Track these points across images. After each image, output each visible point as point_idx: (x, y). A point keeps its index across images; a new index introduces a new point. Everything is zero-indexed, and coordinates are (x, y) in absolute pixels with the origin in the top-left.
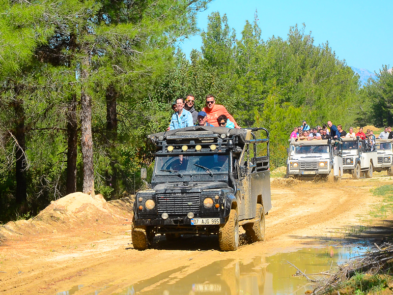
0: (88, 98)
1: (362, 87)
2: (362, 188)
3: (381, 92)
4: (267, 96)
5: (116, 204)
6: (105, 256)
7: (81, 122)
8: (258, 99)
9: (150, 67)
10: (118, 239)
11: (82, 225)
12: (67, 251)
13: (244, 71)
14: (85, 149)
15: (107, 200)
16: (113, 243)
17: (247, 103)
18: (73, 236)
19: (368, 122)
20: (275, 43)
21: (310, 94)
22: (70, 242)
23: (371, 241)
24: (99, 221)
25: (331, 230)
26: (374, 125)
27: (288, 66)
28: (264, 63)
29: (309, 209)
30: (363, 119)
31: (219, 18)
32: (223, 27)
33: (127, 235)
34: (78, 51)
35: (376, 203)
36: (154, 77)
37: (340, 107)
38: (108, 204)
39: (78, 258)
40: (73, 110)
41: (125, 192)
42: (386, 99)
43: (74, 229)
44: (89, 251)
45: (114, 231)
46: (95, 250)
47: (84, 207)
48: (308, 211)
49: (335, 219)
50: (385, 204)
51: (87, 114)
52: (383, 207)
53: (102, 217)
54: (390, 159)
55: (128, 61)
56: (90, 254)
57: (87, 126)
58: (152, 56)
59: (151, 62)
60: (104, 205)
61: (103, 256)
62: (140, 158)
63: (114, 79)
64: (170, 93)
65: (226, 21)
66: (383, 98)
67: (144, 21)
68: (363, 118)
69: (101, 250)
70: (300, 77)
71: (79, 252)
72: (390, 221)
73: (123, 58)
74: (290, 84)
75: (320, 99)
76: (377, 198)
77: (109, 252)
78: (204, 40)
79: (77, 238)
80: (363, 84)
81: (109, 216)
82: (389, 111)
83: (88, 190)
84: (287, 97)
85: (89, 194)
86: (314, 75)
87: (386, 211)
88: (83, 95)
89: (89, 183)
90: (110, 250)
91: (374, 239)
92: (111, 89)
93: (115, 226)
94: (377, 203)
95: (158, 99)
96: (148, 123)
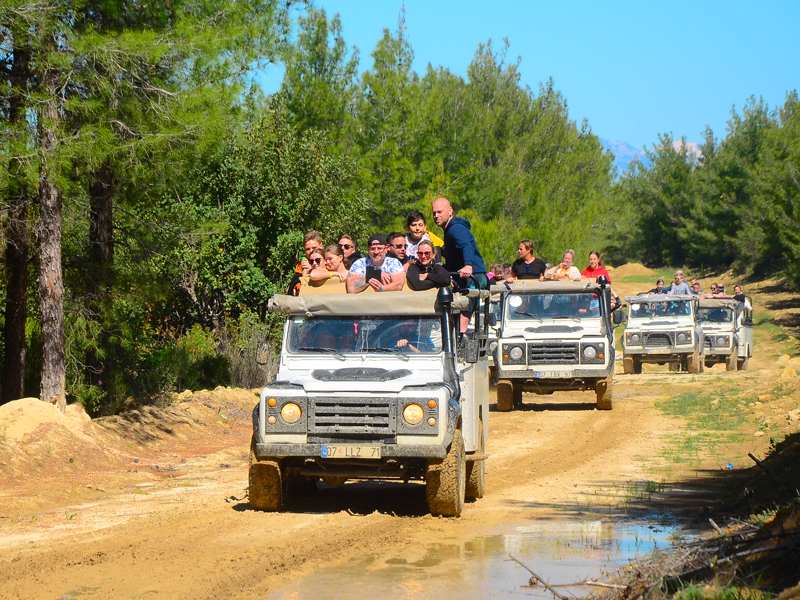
0: (54, 193)
1: (617, 180)
2: (637, 398)
3: (657, 191)
4: (423, 196)
5: (112, 426)
6: (101, 538)
7: (38, 245)
8: (402, 201)
9: (192, 126)
10: (122, 503)
11: (39, 470)
12: (15, 527)
13: (373, 139)
14: (46, 305)
15: (93, 415)
16: (114, 512)
17: (379, 209)
18: (23, 495)
19: (629, 256)
20: (440, 81)
21: (514, 193)
22: (16, 508)
23: (676, 515)
24: (75, 462)
25: (585, 489)
26: (643, 262)
27: (466, 129)
28: (418, 124)
29: (531, 441)
30: (620, 250)
31: (325, 24)
32: (331, 44)
33: (141, 493)
34: (34, 87)
35: (672, 432)
36: (200, 148)
37: (577, 223)
38: (94, 425)
39: (42, 544)
40: (19, 218)
41: (129, 400)
42: (670, 207)
43: (23, 479)
44: (64, 527)
45: (112, 484)
46: (75, 527)
47: (44, 430)
48: (528, 445)
49: (589, 464)
50: (694, 434)
51: (51, 227)
52: (689, 440)
53: (82, 453)
54: (689, 335)
55: (144, 111)
56: (66, 535)
57: (52, 252)
58: (197, 103)
59: (196, 116)
60: (86, 426)
61: (97, 539)
62: (154, 325)
63: (114, 151)
64: (223, 183)
65: (339, 30)
66: (662, 205)
67: (180, 25)
68: (619, 246)
69: (89, 525)
70: (493, 154)
71: (41, 530)
72: (709, 471)
73: (134, 105)
74: (470, 170)
75: (535, 203)
76: (674, 421)
77: (109, 530)
78: (288, 69)
79: (32, 498)
80: (620, 173)
81: (97, 451)
82: (676, 233)
83: (52, 393)
84: (465, 198)
85: (54, 403)
86: (524, 151)
87: (697, 450)
88: (44, 185)
89: (54, 379)
90: (109, 526)
91: (680, 510)
92: (107, 172)
93: (111, 474)
94: (675, 432)
95: (196, 197)
96: (173, 249)
